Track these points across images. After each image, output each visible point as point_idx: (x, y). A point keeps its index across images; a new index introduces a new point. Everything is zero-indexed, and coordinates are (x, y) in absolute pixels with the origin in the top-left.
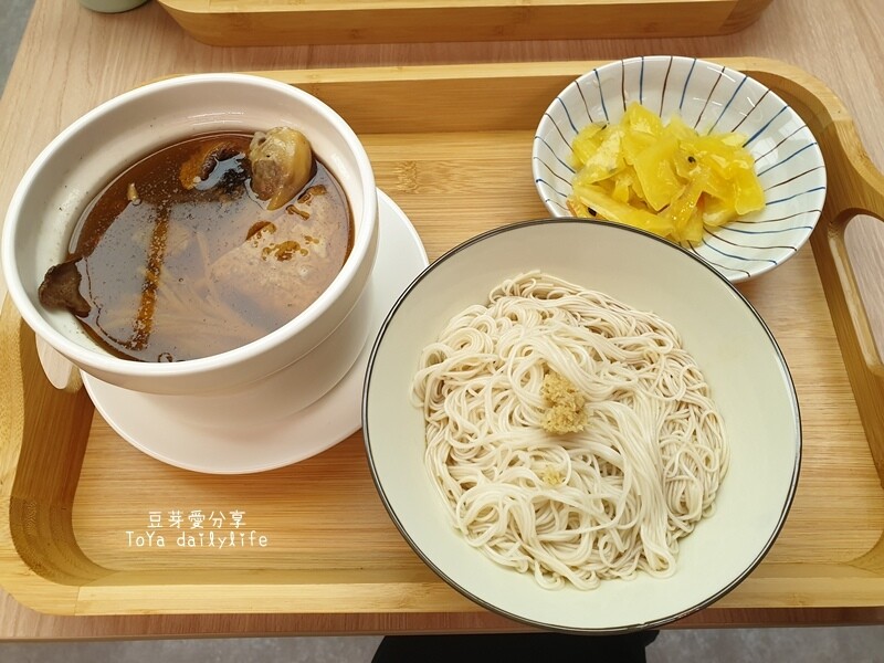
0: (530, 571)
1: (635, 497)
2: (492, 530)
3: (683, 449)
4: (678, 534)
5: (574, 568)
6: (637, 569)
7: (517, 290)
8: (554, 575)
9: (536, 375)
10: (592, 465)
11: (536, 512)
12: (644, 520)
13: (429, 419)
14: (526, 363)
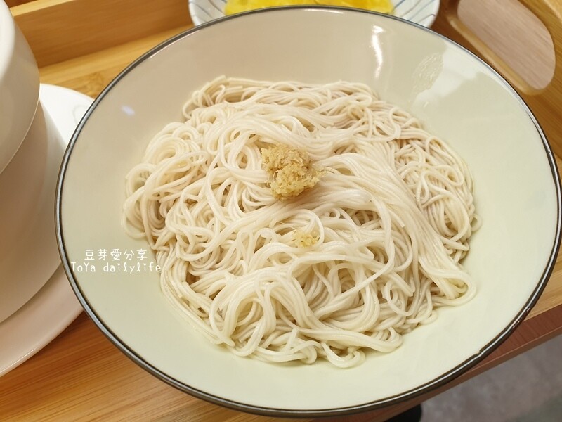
0: (321, 358)
1: (399, 231)
2: (259, 328)
3: (425, 172)
4: (458, 256)
5: (368, 333)
6: (435, 308)
7: (209, 99)
8: (350, 350)
9: (251, 154)
10: (342, 217)
11: (303, 288)
12: (419, 253)
13: (155, 247)
14: (237, 146)
